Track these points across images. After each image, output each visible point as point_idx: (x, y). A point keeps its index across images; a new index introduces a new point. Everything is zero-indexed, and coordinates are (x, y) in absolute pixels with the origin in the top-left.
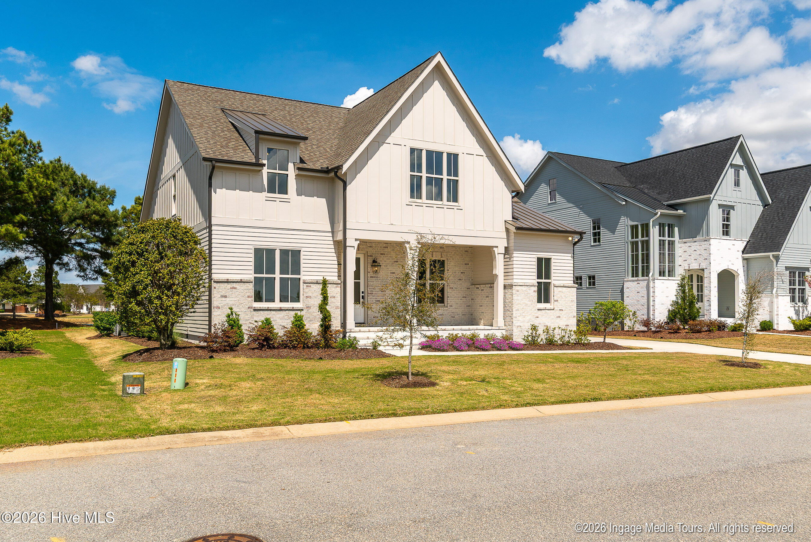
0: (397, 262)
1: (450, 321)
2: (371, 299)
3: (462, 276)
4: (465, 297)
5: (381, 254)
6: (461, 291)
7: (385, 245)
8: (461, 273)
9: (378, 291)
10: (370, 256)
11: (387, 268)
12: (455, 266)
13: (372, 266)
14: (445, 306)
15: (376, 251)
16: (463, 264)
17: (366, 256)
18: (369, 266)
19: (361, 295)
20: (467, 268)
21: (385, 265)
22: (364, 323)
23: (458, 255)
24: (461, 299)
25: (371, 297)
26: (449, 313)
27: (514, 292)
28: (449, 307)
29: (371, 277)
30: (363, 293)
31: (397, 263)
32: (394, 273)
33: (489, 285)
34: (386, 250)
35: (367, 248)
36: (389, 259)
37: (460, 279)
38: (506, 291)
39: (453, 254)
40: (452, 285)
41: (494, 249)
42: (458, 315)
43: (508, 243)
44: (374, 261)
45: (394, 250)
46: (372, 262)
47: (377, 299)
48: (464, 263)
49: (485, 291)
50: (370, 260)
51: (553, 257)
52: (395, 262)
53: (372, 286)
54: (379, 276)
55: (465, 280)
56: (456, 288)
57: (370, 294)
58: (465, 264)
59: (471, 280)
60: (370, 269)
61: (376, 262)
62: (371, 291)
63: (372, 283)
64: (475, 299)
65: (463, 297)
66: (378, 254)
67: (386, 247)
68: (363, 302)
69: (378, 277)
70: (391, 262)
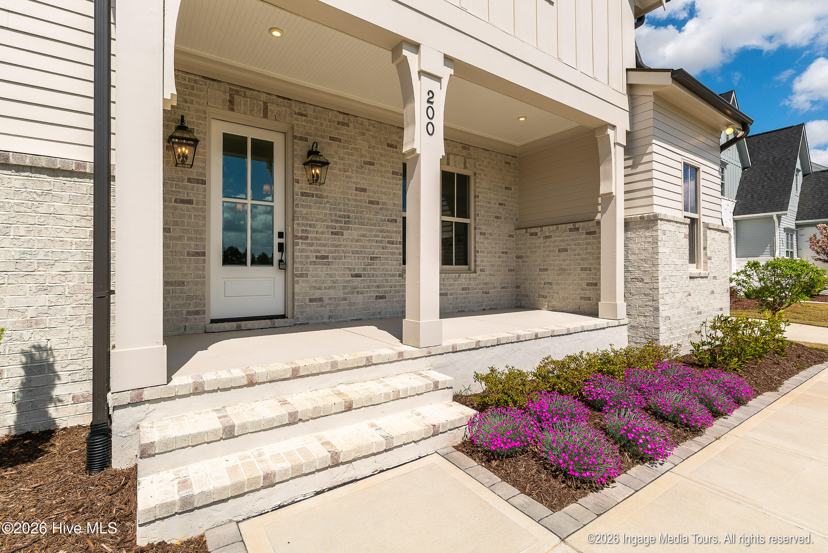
0: (371, 164)
1: (481, 300)
2: (302, 251)
3: (500, 210)
4: (506, 253)
5: (332, 139)
6: (499, 239)
7: (341, 118)
8: (500, 204)
9: (323, 233)
10: (301, 139)
11: (347, 177)
12: (489, 189)
13: (305, 164)
14: (469, 269)
15: (316, 129)
16: (501, 188)
17: (290, 138)
18: (299, 164)
19: (277, 240)
20: (508, 197)
21: (341, 167)
22: (283, 317)
23: (493, 168)
24: (499, 257)
25: (304, 247)
26: (478, 284)
27: (660, 236)
28: (479, 272)
29: (303, 194)
30: (281, 235)
31: (372, 167)
32: (364, 190)
33: (571, 226)
34: (344, 130)
35: (291, 115)
36: (352, 154)
37: (497, 217)
38: (630, 234)
39: (485, 164)
40: (484, 228)
41: (610, 132)
42: (494, 288)
43: (632, 123)
44: (312, 153)
45: (363, 134)
46: (305, 154)
47: (319, 251)
48: (504, 186)
49: (554, 239)
50: (301, 149)
51: (702, 168)
52: (366, 163)
53: (307, 219)
54: (325, 194)
55: (506, 219)
56: (491, 234)
57: (301, 238)
58: (506, 188)
59: (515, 219)
60: (299, 173)
61: (317, 153)
62: (303, 231)
63: (305, 211)
64: (527, 257)
65: (503, 253)
66: (323, 137)
67: (344, 124)
68: (281, 261)
69: (321, 197)
70: (356, 161)
